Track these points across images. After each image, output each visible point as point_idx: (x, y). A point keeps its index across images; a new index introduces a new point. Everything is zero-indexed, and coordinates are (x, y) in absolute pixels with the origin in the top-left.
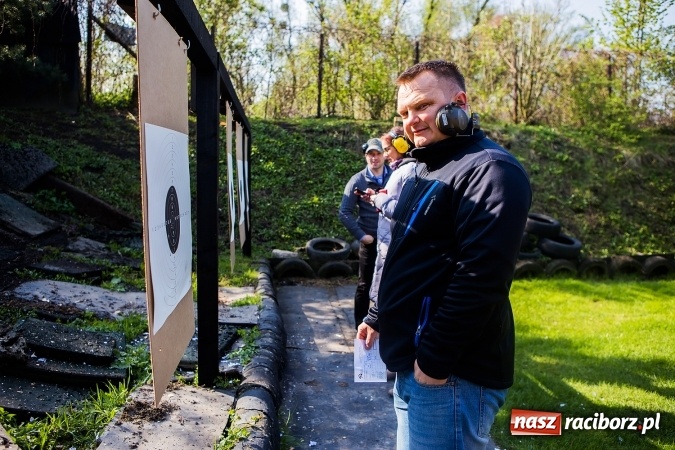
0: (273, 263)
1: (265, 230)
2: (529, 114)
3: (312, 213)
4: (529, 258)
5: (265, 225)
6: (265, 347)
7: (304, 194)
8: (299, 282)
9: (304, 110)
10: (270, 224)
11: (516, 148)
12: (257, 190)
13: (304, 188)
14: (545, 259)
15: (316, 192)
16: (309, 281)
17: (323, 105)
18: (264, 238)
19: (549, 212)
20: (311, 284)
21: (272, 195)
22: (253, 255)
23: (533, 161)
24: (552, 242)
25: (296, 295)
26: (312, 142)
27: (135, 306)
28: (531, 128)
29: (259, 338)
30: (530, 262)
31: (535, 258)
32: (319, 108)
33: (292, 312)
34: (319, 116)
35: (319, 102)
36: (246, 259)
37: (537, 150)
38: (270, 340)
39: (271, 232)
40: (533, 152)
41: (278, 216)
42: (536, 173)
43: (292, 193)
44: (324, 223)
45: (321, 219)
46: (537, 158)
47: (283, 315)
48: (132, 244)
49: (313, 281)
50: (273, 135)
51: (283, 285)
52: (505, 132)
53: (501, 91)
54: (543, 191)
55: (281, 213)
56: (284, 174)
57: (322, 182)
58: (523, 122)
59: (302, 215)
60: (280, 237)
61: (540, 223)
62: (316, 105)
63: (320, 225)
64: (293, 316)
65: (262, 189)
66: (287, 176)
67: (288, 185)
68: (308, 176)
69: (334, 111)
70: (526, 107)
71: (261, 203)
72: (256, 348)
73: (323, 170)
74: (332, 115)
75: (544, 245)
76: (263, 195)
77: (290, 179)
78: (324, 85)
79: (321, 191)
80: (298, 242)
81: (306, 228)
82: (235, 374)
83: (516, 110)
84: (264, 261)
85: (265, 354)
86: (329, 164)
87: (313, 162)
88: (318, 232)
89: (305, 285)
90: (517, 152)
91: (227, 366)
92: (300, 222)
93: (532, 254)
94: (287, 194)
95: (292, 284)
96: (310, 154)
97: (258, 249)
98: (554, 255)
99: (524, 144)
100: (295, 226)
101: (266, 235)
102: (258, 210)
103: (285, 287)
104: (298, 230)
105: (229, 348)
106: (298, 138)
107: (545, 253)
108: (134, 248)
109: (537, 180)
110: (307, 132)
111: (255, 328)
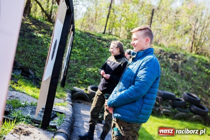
0: (73, 92)
1: (72, 78)
2: (197, 49)
3: (93, 74)
4: (184, 112)
5: (72, 76)
6: (67, 121)
7: (91, 65)
8: (82, 103)
9: (98, 30)
10: (74, 75)
11: (188, 63)
12: (72, 60)
13: (92, 63)
14: (191, 114)
15: (97, 66)
16: (87, 103)
18: (71, 81)
19: (197, 94)
20: (88, 104)
21: (78, 63)
22: (65, 87)
23: (194, 70)
24: (195, 107)
25: (80, 107)
26: (99, 44)
28: (197, 56)
29: (65, 118)
30: (184, 114)
31: (187, 112)
32: (105, 30)
33: (78, 113)
34: (104, 33)
35: (106, 27)
36: (62, 88)
37: (197, 66)
38: (69, 120)
39: (75, 79)
40: (195, 66)
41: (78, 73)
42: (195, 76)
43: (86, 64)
44: (98, 79)
45: (97, 78)
46: (196, 69)
47: (75, 114)
48: (15, 72)
49: (88, 103)
50: (82, 37)
51: (75, 102)
52: (185, 55)
53: (187, 37)
54: (196, 84)
55: (80, 72)
56: (84, 55)
57: (100, 62)
58: (194, 52)
59: (89, 74)
60: (78, 82)
61: (192, 98)
62: (104, 28)
63: (96, 80)
64: (78, 115)
65: (74, 60)
66: (86, 56)
67: (85, 60)
68: (95, 58)
69: (111, 32)
70: (196, 46)
71: (72, 66)
72: (63, 121)
73: (101, 57)
74: (110, 34)
75: (192, 109)
76: (74, 62)
77: (87, 58)
78: (109, 20)
79: (99, 66)
80: (85, 86)
81: (90, 80)
82: (54, 127)
83: (192, 47)
84: (69, 90)
85: (67, 124)
86: (105, 55)
87: (98, 52)
88: (95, 83)
89: (85, 104)
90: (188, 65)
91: (51, 124)
92: (88, 77)
93: (185, 110)
94: (84, 64)
95: (79, 102)
96: (97, 49)
97: (67, 85)
98: (195, 113)
99: (192, 62)
100: (85, 78)
101: (72, 80)
102: (71, 69)
103: (76, 103)
104: (86, 80)
105: (52, 119)
106: (94, 41)
107: (191, 111)
108: (16, 74)
109: (195, 79)
110: (98, 39)
111: (63, 114)
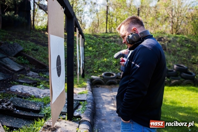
0: (92, 80)
1: (89, 70)
2: (177, 31)
3: (104, 64)
4: (177, 79)
5: (89, 68)
6: (89, 108)
7: (101, 58)
8: (100, 87)
9: (102, 31)
10: (90, 67)
11: (172, 42)
12: (86, 56)
13: (102, 56)
14: (182, 80)
15: (106, 57)
16: (103, 86)
17: (108, 29)
18: (89, 72)
19: (184, 64)
20: (104, 87)
21: (91, 58)
22: (85, 77)
23: (178, 47)
24: (185, 74)
25: (99, 91)
26: (104, 41)
27: (47, 94)
28: (177, 35)
29: (87, 105)
30: (177, 81)
31: (179, 79)
32: (106, 30)
33: (98, 96)
34: (106, 32)
35: (107, 28)
36: (83, 79)
37: (179, 43)
38: (90, 106)
39: (91, 70)
40: (178, 44)
41: (93, 65)
42: (179, 50)
43: (98, 58)
44: (108, 67)
45: (107, 66)
46: (179, 45)
47: (95, 97)
48: (47, 74)
49: (104, 86)
50: (91, 39)
51: (94, 87)
52: (168, 37)
53: (167, 24)
54: (182, 57)
55: (94, 64)
56: (95, 51)
57: (107, 54)
58: (174, 34)
59: (101, 65)
60: (94, 72)
61: (181, 67)
62: (105, 29)
63: (107, 68)
64: (98, 98)
65: (88, 56)
66: (96, 52)
67: (96, 55)
68: (103, 52)
69: (111, 31)
70: (176, 29)
71: (88, 61)
72: (86, 108)
73: (108, 50)
74: (111, 32)
75: (182, 75)
76: (88, 58)
77: (97, 53)
78: (108, 22)
79: (107, 57)
80: (100, 73)
81: (102, 69)
82: (79, 117)
83: (172, 30)
84: (88, 79)
85: (89, 110)
86: (110, 48)
87: (105, 47)
88: (106, 70)
89: (102, 87)
90: (172, 44)
91: (76, 114)
92: (100, 67)
93: (178, 78)
94: (96, 58)
95: (97, 87)
96: (103, 45)
97: (87, 76)
98: (186, 78)
99: (175, 41)
100: (99, 68)
101: (89, 71)
102: (87, 63)
103: (95, 88)
104: (100, 69)
105: (77, 108)
106: (100, 40)
107: (182, 77)
108: (47, 75)
109: (180, 53)
110: (103, 38)
111: (86, 101)
